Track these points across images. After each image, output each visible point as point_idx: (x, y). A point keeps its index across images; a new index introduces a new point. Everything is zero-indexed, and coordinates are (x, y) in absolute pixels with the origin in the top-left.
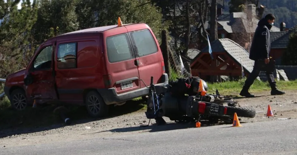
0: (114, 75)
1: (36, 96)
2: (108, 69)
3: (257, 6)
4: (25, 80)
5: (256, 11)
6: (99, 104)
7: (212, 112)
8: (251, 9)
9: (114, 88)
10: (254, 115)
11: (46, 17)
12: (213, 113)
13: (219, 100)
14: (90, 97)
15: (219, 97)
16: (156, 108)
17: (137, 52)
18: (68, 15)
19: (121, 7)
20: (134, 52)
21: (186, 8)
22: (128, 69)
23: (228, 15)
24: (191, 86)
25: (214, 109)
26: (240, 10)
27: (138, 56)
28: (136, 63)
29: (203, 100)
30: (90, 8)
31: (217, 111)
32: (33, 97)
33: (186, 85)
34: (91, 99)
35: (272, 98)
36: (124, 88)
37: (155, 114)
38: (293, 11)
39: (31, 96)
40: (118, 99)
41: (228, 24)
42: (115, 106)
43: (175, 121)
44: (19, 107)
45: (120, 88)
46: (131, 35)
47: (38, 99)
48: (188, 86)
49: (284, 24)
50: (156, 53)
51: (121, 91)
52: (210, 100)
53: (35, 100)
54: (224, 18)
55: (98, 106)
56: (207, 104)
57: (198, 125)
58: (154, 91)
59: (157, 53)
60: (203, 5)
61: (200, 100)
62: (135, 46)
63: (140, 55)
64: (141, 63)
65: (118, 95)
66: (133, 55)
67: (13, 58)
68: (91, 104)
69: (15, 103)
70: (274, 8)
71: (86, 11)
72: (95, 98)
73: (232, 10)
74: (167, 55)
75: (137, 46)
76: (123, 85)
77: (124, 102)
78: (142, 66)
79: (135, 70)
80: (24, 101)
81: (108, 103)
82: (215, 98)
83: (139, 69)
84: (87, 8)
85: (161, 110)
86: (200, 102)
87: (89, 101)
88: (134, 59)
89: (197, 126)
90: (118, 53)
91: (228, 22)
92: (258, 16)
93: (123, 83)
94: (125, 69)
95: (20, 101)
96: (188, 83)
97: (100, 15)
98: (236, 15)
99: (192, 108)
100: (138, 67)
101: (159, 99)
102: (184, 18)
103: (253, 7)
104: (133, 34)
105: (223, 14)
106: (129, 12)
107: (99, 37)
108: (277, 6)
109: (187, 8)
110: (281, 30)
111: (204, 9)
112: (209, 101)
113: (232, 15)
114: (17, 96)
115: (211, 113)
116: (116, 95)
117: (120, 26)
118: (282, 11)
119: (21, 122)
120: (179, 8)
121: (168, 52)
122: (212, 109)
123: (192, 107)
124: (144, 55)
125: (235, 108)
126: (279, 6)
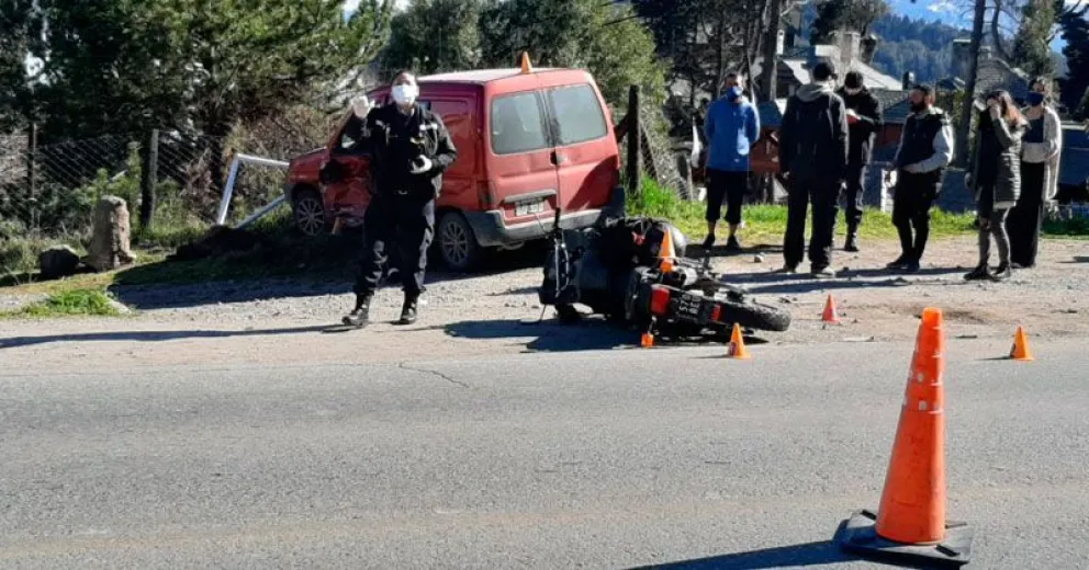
0: (502, 182)
1: (343, 210)
2: (489, 168)
3: (863, 34)
4: (322, 173)
5: (860, 45)
6: (466, 242)
7: (683, 312)
8: (851, 41)
9: (501, 212)
10: (787, 325)
11: (418, 34)
12: (684, 316)
13: (708, 280)
14: (449, 225)
15: (710, 273)
16: (562, 282)
17: (558, 135)
18: (461, 32)
19: (572, 22)
20: (552, 134)
21: (719, 30)
22: (535, 170)
23: (805, 49)
24: (644, 241)
25: (689, 307)
26: (828, 41)
27: (561, 143)
28: (554, 158)
29: (665, 282)
30: (507, 21)
31: (694, 311)
32: (338, 210)
33: (633, 237)
34: (450, 229)
35: (851, 260)
36: (521, 212)
37: (557, 295)
38: (932, 49)
39: (333, 209)
40: (505, 238)
41: (804, 66)
42: (499, 250)
43: (606, 317)
44: (308, 229)
45: (512, 211)
46: (549, 96)
47: (347, 215)
48: (638, 240)
49: (912, 75)
50: (600, 140)
51: (515, 218)
52: (682, 282)
53: (338, 219)
54: (797, 54)
55: (463, 246)
56: (673, 294)
57: (646, 341)
58: (561, 243)
59: (604, 138)
60: (753, 27)
61: (655, 281)
62: (555, 120)
63: (565, 141)
64: (566, 159)
65: (507, 227)
66: (548, 140)
67: (329, 118)
68: (449, 241)
69: (302, 220)
70: (898, 40)
71: (499, 26)
72: (458, 230)
73: (816, 40)
74: (636, 140)
75: (560, 122)
76: (521, 205)
77: (520, 243)
78: (565, 166)
79: (552, 175)
80: (320, 217)
81: (483, 242)
82: (698, 273)
83: (562, 172)
84: (501, 20)
85: (571, 289)
86: (656, 286)
87: (445, 233)
88: (550, 150)
89: (643, 342)
90: (525, 129)
91: (805, 62)
92: (863, 56)
93: (520, 201)
94: (528, 170)
95: (312, 216)
96: (639, 233)
97: (527, 35)
98: (821, 50)
99: (636, 300)
100: (558, 168)
101: (571, 261)
102: (712, 51)
103: (854, 38)
104: (553, 94)
105: (797, 47)
106: (587, 34)
107: (475, 94)
108: (903, 38)
109: (720, 32)
110: (905, 87)
111: (755, 35)
112: (680, 284)
113: (814, 50)
114: (306, 203)
115: (679, 316)
116: (501, 227)
117: (526, 72)
118: (912, 48)
119: (302, 265)
120: (704, 30)
121: (640, 134)
122: (683, 305)
123: (635, 297)
124: (573, 142)
125: (740, 305)
126: (908, 38)
